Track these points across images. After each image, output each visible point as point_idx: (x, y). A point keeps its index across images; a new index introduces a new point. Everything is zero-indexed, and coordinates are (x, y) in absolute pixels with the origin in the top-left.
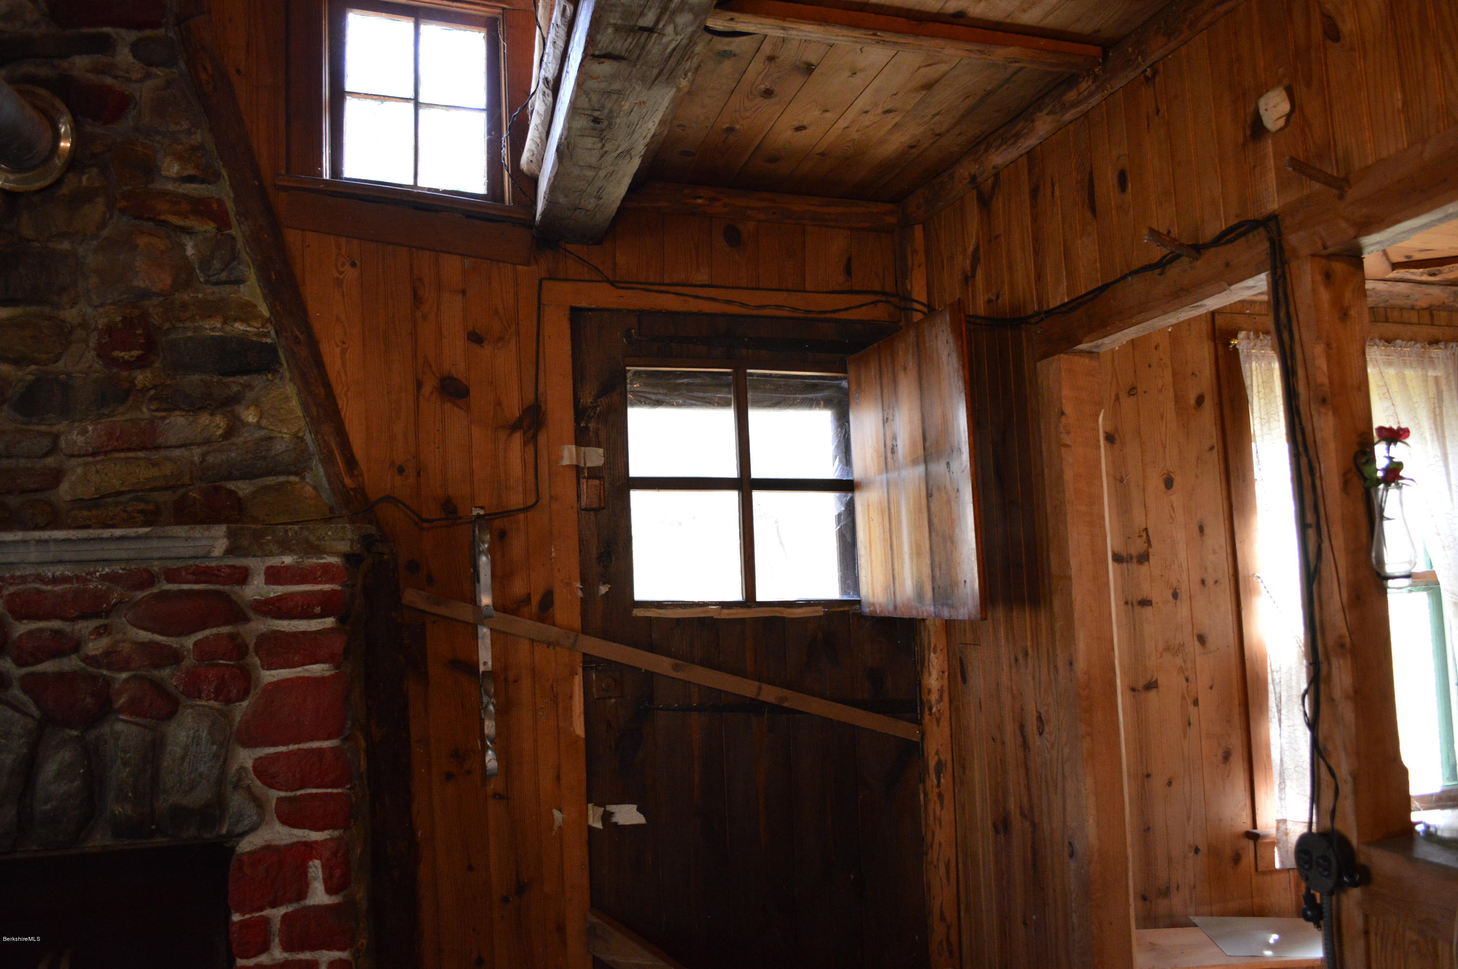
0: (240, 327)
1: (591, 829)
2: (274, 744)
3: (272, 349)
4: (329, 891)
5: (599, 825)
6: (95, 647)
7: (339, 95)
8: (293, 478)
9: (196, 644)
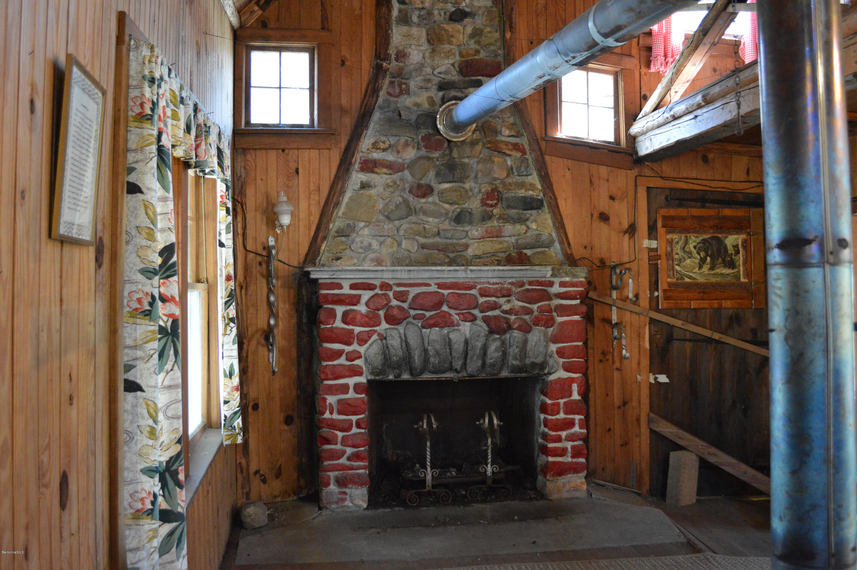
0: (531, 192)
1: (650, 383)
2: (564, 343)
3: (541, 201)
4: (579, 394)
5: (653, 382)
6: (506, 307)
7: (560, 100)
8: (547, 249)
9: (538, 307)
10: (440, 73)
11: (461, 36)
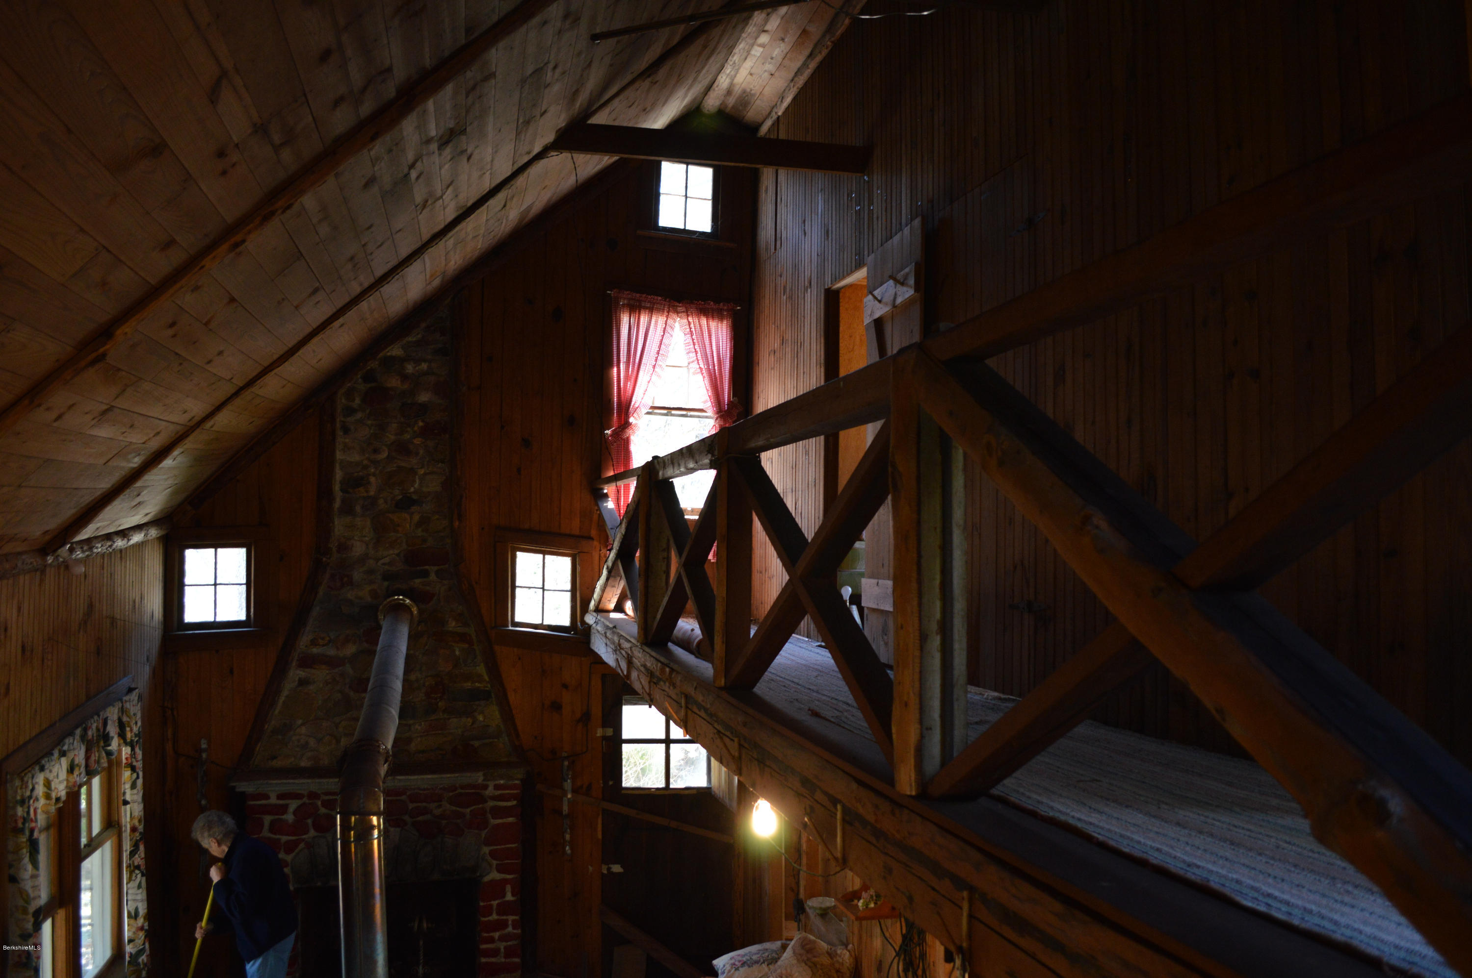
0: (477, 685)
1: (603, 874)
2: (496, 845)
3: (489, 692)
4: (513, 895)
5: (605, 872)
6: (437, 812)
7: (514, 587)
8: (496, 740)
9: (470, 811)
10: (384, 564)
11: (408, 526)
